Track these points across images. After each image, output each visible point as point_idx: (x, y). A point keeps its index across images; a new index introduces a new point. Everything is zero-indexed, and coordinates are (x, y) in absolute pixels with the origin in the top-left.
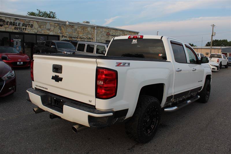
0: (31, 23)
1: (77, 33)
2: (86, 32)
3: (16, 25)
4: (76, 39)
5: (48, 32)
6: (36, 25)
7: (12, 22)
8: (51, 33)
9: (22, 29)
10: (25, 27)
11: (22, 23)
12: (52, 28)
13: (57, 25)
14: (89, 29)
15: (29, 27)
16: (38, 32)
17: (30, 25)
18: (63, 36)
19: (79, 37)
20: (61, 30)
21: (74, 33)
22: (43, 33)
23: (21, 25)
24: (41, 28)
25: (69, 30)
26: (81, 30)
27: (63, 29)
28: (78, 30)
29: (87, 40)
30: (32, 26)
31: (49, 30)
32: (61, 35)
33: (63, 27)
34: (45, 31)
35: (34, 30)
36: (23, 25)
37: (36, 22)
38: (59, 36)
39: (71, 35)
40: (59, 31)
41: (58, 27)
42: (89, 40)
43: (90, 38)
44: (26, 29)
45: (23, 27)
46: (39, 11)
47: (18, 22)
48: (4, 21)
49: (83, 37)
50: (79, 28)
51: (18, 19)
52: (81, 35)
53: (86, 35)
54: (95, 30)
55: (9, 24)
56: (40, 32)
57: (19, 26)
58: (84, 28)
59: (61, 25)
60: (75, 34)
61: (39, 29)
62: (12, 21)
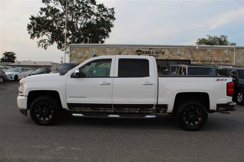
0: (162, 51)
1: (211, 57)
2: (222, 55)
3: (150, 54)
4: (209, 63)
5: (179, 57)
6: (167, 52)
7: (147, 52)
8: (182, 58)
9: (155, 56)
10: (157, 55)
11: (155, 51)
12: (183, 54)
13: (187, 50)
14: (226, 51)
15: (161, 54)
16: (169, 58)
17: (162, 53)
18: (194, 60)
19: (213, 61)
20: (192, 55)
21: (206, 57)
22: (173, 58)
23: (154, 53)
24: (171, 54)
25: (202, 54)
26: (216, 53)
27: (194, 53)
28: (212, 53)
29: (223, 63)
30: (163, 53)
31: (180, 55)
32: (192, 59)
33: (194, 52)
34: (176, 57)
35: (165, 57)
36: (156, 53)
37: (167, 50)
38: (190, 61)
39: (203, 59)
40: (190, 56)
41: (189, 52)
42: (226, 63)
43: (227, 61)
44: (158, 56)
45: (156, 55)
46: (210, 37)
47: (151, 51)
48: (141, 51)
49: (218, 60)
50: (213, 51)
51: (152, 48)
52: (215, 58)
53: (221, 58)
54: (234, 52)
55: (145, 53)
56: (171, 58)
57: (152, 54)
58: (219, 51)
59: (192, 50)
60: (208, 58)
61: (170, 55)
62: (147, 50)
